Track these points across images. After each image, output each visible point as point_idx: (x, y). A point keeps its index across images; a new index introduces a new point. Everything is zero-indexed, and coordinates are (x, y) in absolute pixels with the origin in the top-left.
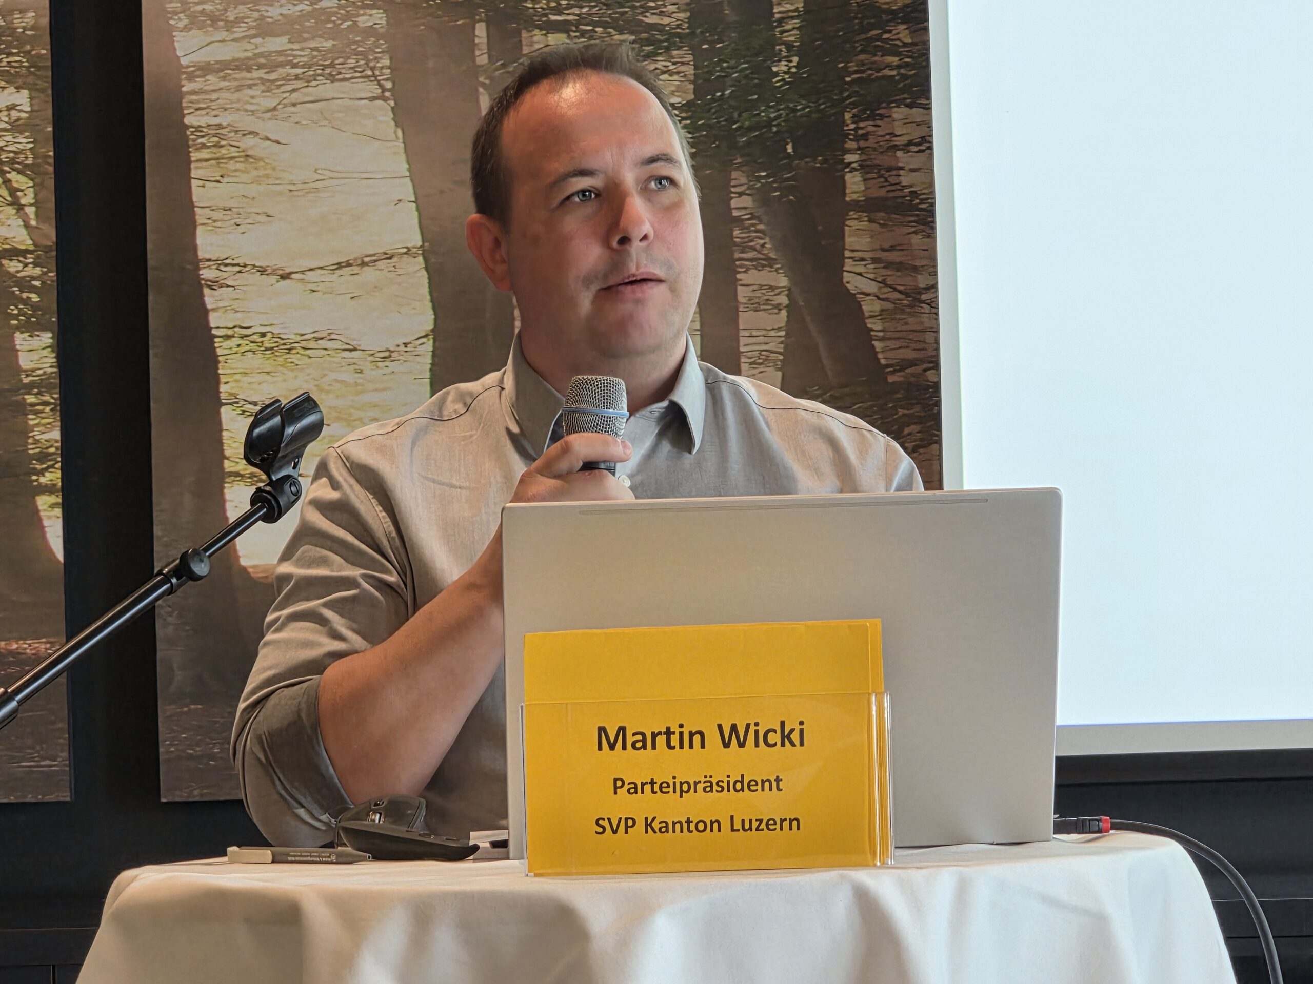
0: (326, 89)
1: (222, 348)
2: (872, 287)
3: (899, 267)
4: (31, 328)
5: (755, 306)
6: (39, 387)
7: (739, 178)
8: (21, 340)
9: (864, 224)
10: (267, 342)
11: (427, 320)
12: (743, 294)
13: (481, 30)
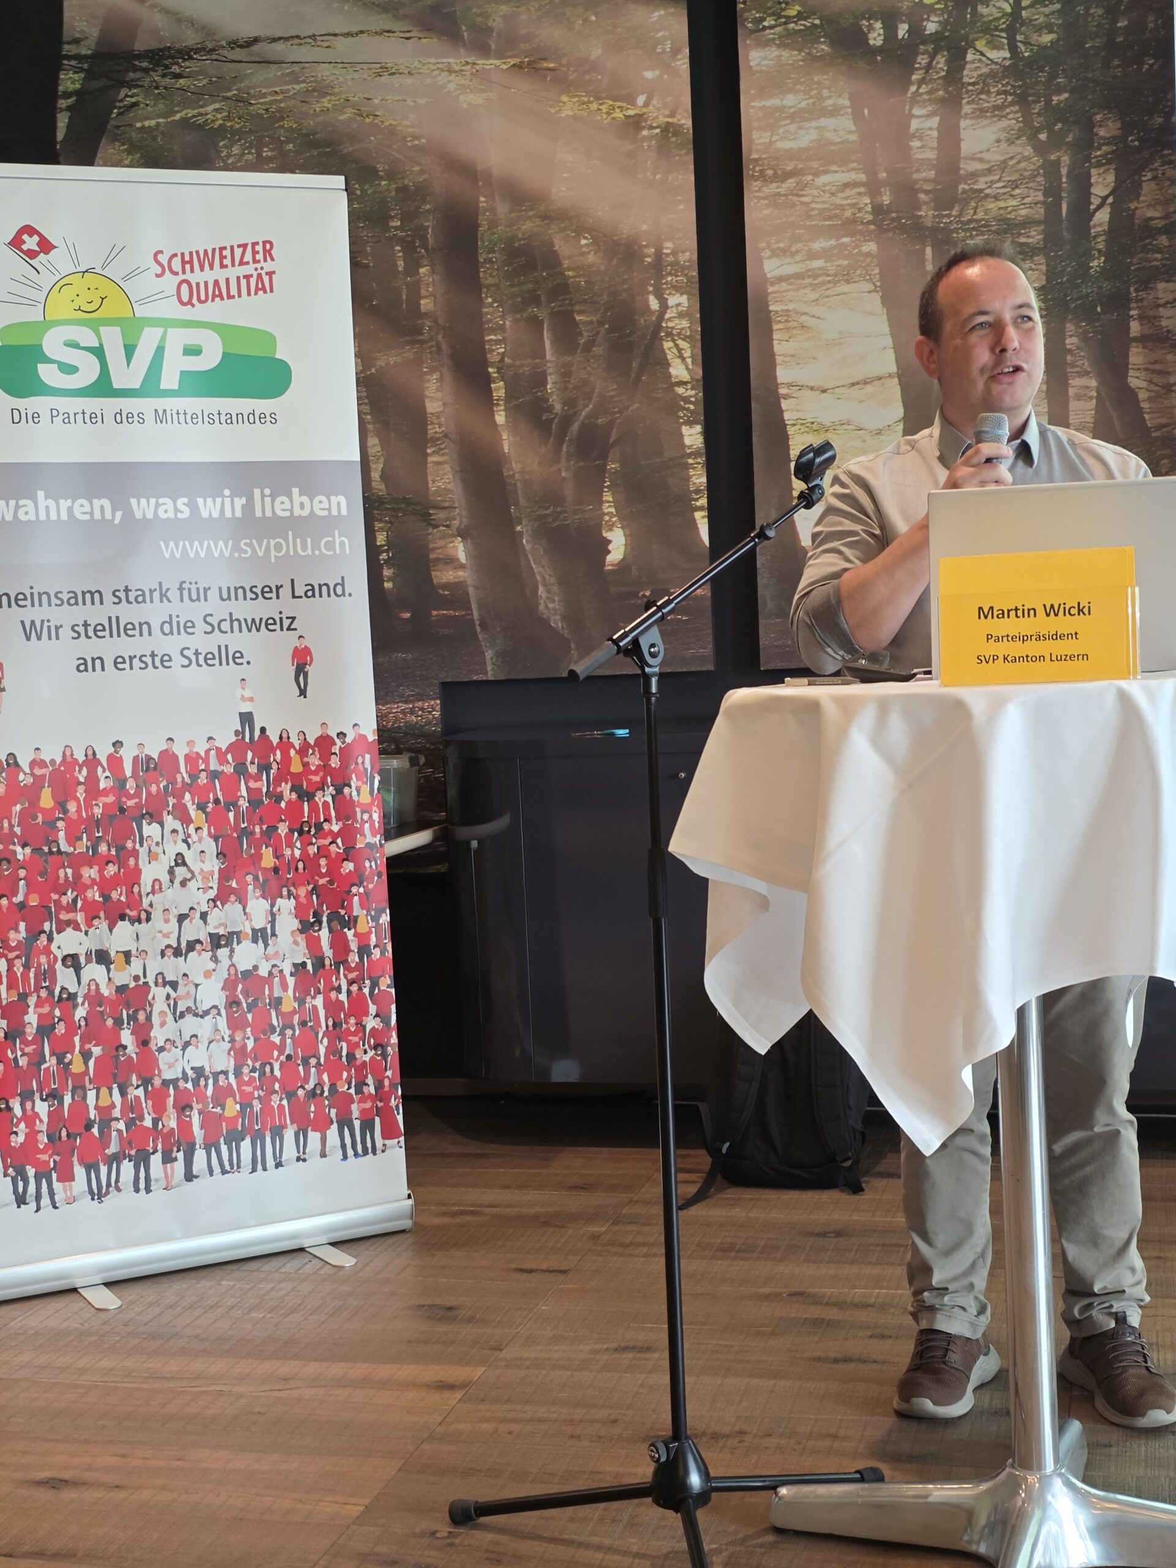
0: (845, 288)
1: (791, 431)
2: (1144, 384)
3: (1159, 373)
4: (690, 423)
5: (1078, 398)
6: (695, 454)
7: (1070, 327)
8: (685, 430)
9: (1140, 350)
10: (815, 427)
11: (900, 412)
12: (1071, 391)
13: (929, 251)
